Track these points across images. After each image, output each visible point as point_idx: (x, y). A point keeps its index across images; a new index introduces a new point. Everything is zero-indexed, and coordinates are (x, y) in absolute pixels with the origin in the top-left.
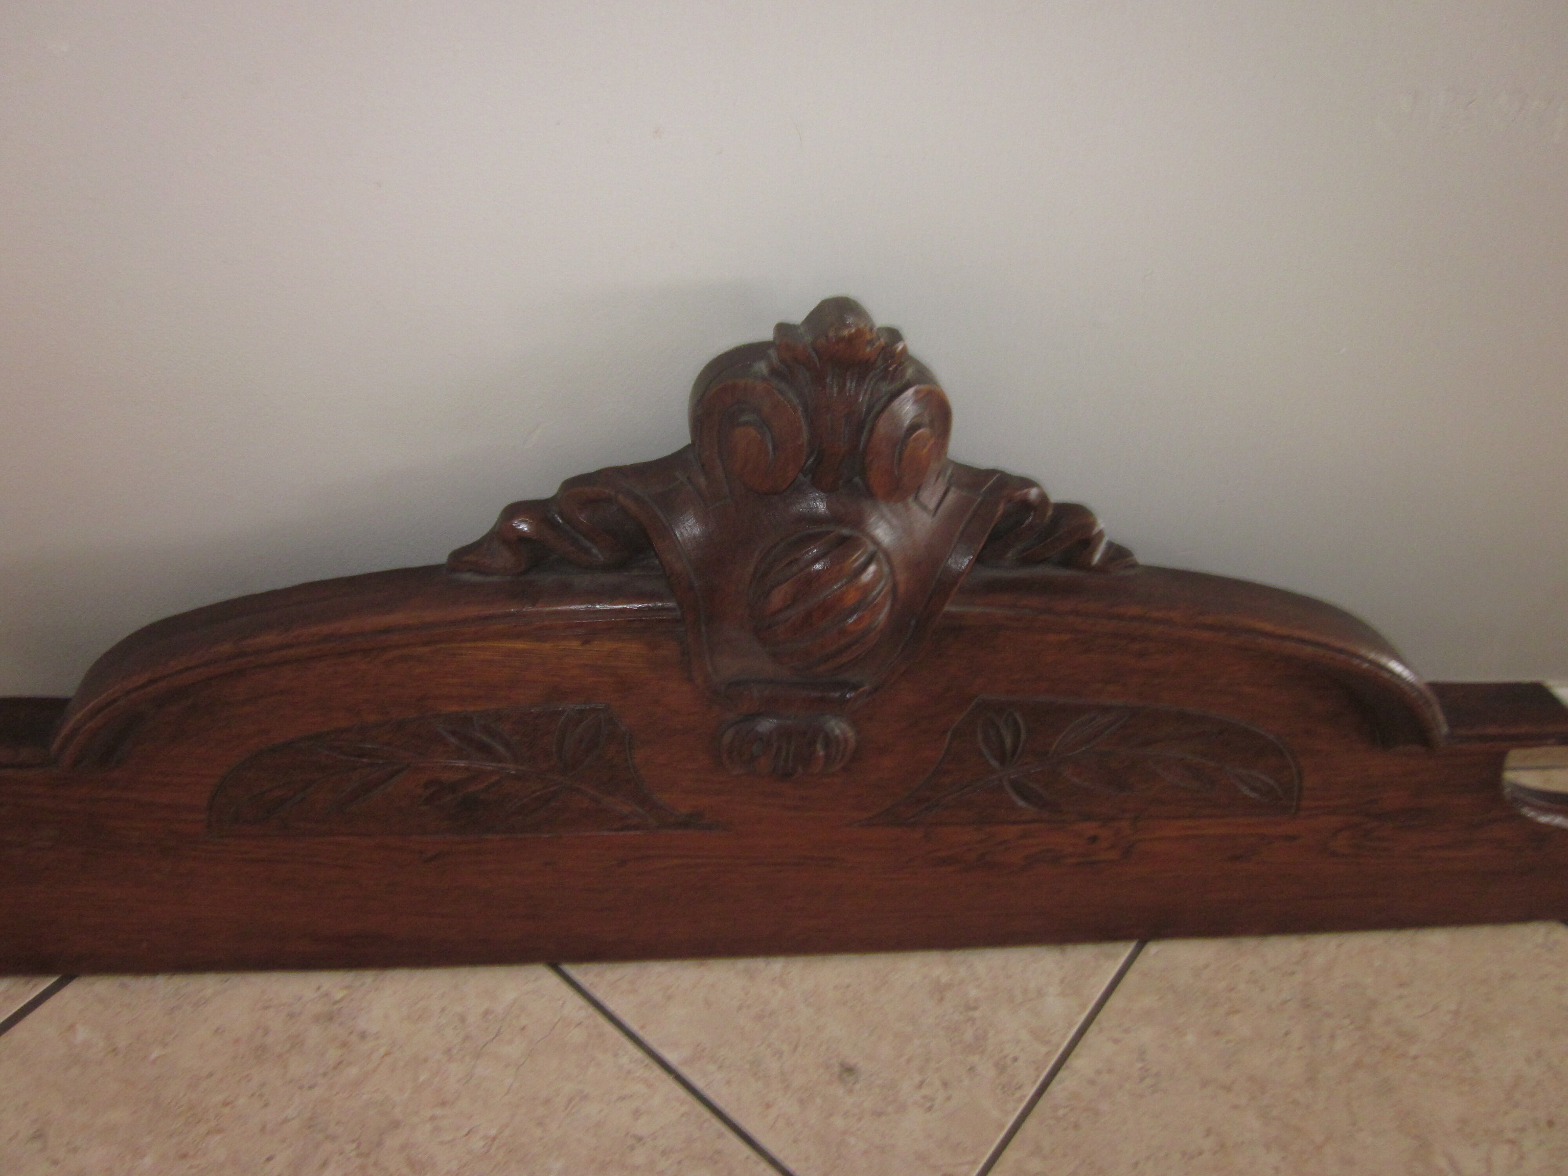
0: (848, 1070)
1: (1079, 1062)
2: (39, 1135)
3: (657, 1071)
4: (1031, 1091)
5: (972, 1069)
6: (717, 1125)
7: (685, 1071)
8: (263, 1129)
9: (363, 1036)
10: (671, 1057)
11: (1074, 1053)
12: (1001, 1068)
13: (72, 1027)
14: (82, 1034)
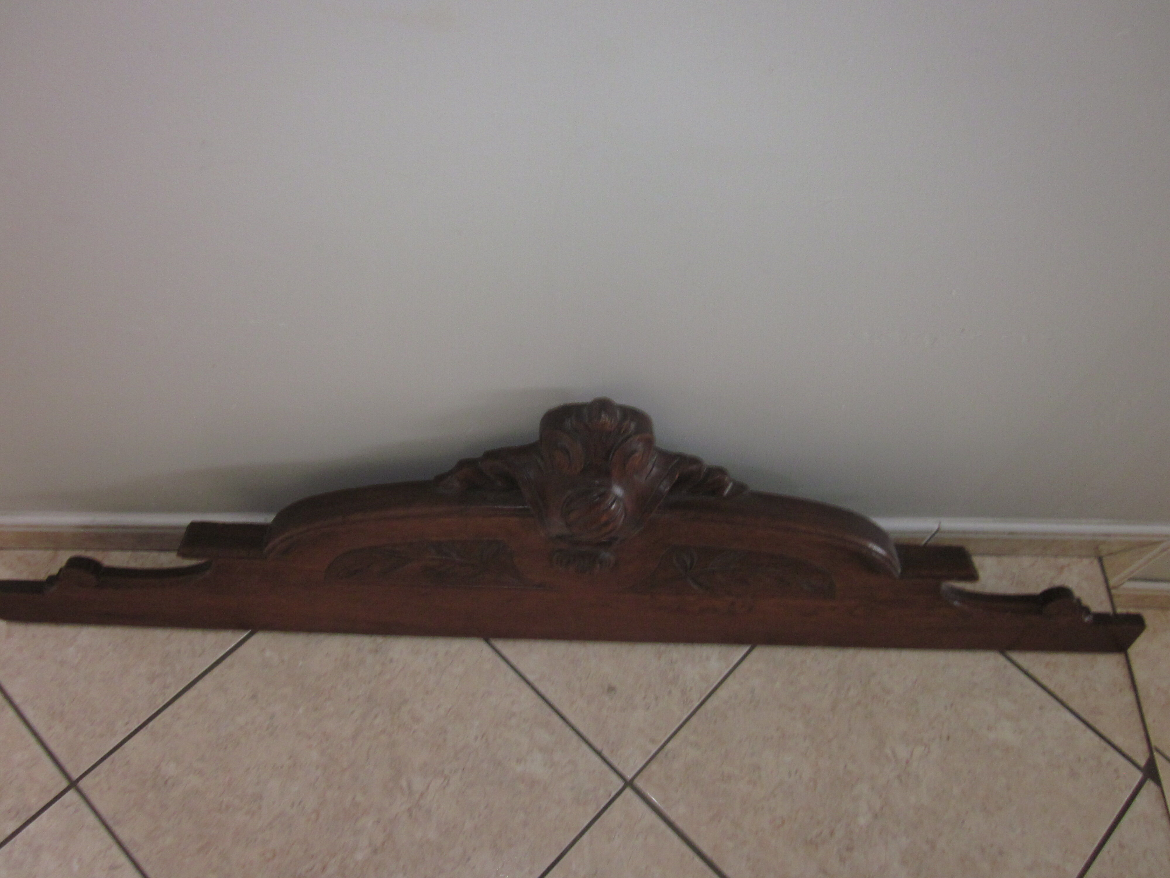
0: (611, 689)
1: (722, 693)
2: (254, 697)
3: (523, 684)
4: (696, 704)
5: (670, 693)
6: (548, 710)
7: (537, 685)
8: (349, 700)
9: (391, 661)
10: (531, 678)
11: (721, 687)
12: (683, 692)
13: (263, 650)
14: (268, 654)
